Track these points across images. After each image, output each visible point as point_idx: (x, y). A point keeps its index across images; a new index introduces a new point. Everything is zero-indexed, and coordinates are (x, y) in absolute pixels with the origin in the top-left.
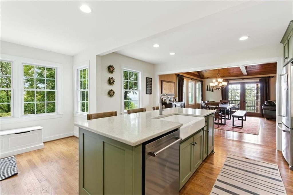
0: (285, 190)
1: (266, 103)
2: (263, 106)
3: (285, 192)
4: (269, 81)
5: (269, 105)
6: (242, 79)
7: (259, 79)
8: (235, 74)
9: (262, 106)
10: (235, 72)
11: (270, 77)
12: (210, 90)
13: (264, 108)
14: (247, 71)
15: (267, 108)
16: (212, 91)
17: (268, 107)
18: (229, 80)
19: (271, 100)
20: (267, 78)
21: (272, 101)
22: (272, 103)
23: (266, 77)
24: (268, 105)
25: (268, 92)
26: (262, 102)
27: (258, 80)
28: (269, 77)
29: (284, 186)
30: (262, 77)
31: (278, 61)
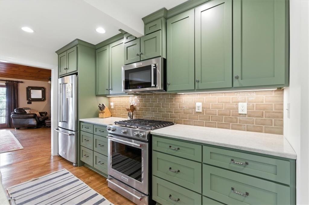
0: (86, 185)
1: (15, 111)
2: (12, 115)
3: (87, 186)
4: (17, 86)
5: (20, 113)
7: (5, 82)
9: (10, 115)
11: (18, 82)
15: (17, 116)
17: (19, 115)
20: (15, 82)
21: (21, 108)
22: (22, 110)
23: (13, 81)
24: (18, 113)
25: (16, 98)
26: (10, 111)
27: (3, 84)
29: (83, 182)
30: (9, 81)
31: (53, 69)
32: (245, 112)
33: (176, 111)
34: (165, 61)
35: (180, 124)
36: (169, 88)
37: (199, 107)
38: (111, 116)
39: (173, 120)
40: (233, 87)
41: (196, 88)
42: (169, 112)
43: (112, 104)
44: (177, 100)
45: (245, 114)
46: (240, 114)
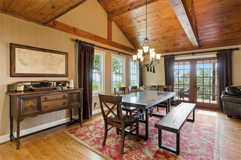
1: (227, 91)
2: (222, 95)
4: (231, 55)
5: (232, 94)
6: (192, 54)
7: (216, 53)
8: (182, 46)
9: (220, 95)
10: (181, 43)
12: (151, 71)
13: (224, 98)
14: (198, 41)
15: (229, 98)
16: (154, 72)
17: (231, 97)
18: (175, 56)
19: (235, 86)
20: (228, 51)
21: (236, 88)
22: (236, 90)
24: (230, 93)
25: (229, 73)
26: (221, 89)
27: (214, 55)
28: (231, 49)
30: (220, 51)
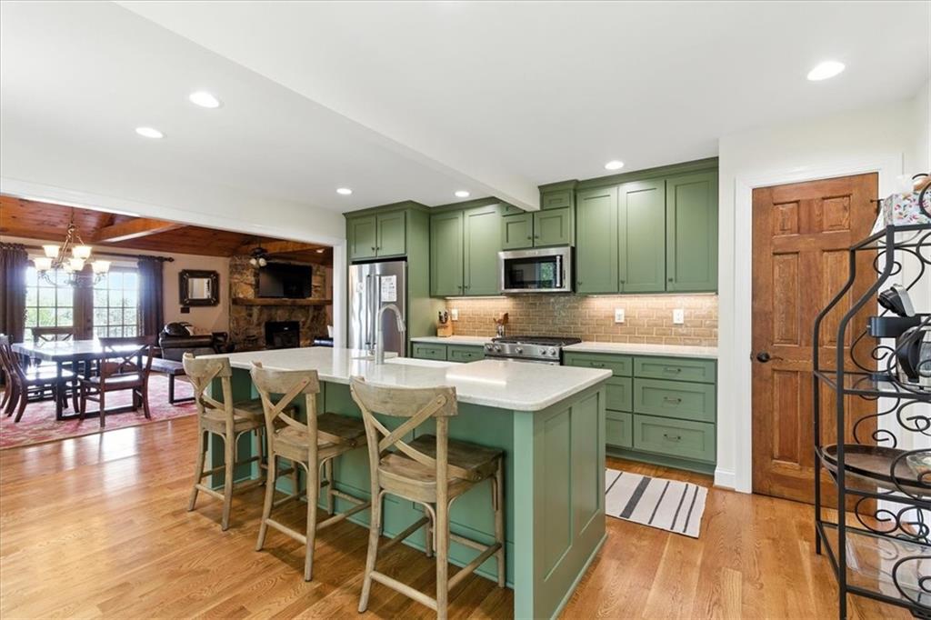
1: (167, 331)
2: (161, 339)
5: (179, 334)
11: (163, 259)
13: (167, 342)
18: (26, 250)
20: (157, 261)
21: (179, 325)
22: (180, 328)
23: (155, 257)
24: (175, 334)
27: (134, 264)
31: (338, 245)
32: (682, 322)
33: (584, 322)
34: (574, 250)
35: (589, 340)
36: (580, 289)
37: (619, 316)
38: (453, 334)
39: (578, 335)
40: (666, 291)
41: (620, 291)
42: (572, 323)
43: (454, 312)
44: (584, 305)
45: (681, 324)
46: (676, 324)
